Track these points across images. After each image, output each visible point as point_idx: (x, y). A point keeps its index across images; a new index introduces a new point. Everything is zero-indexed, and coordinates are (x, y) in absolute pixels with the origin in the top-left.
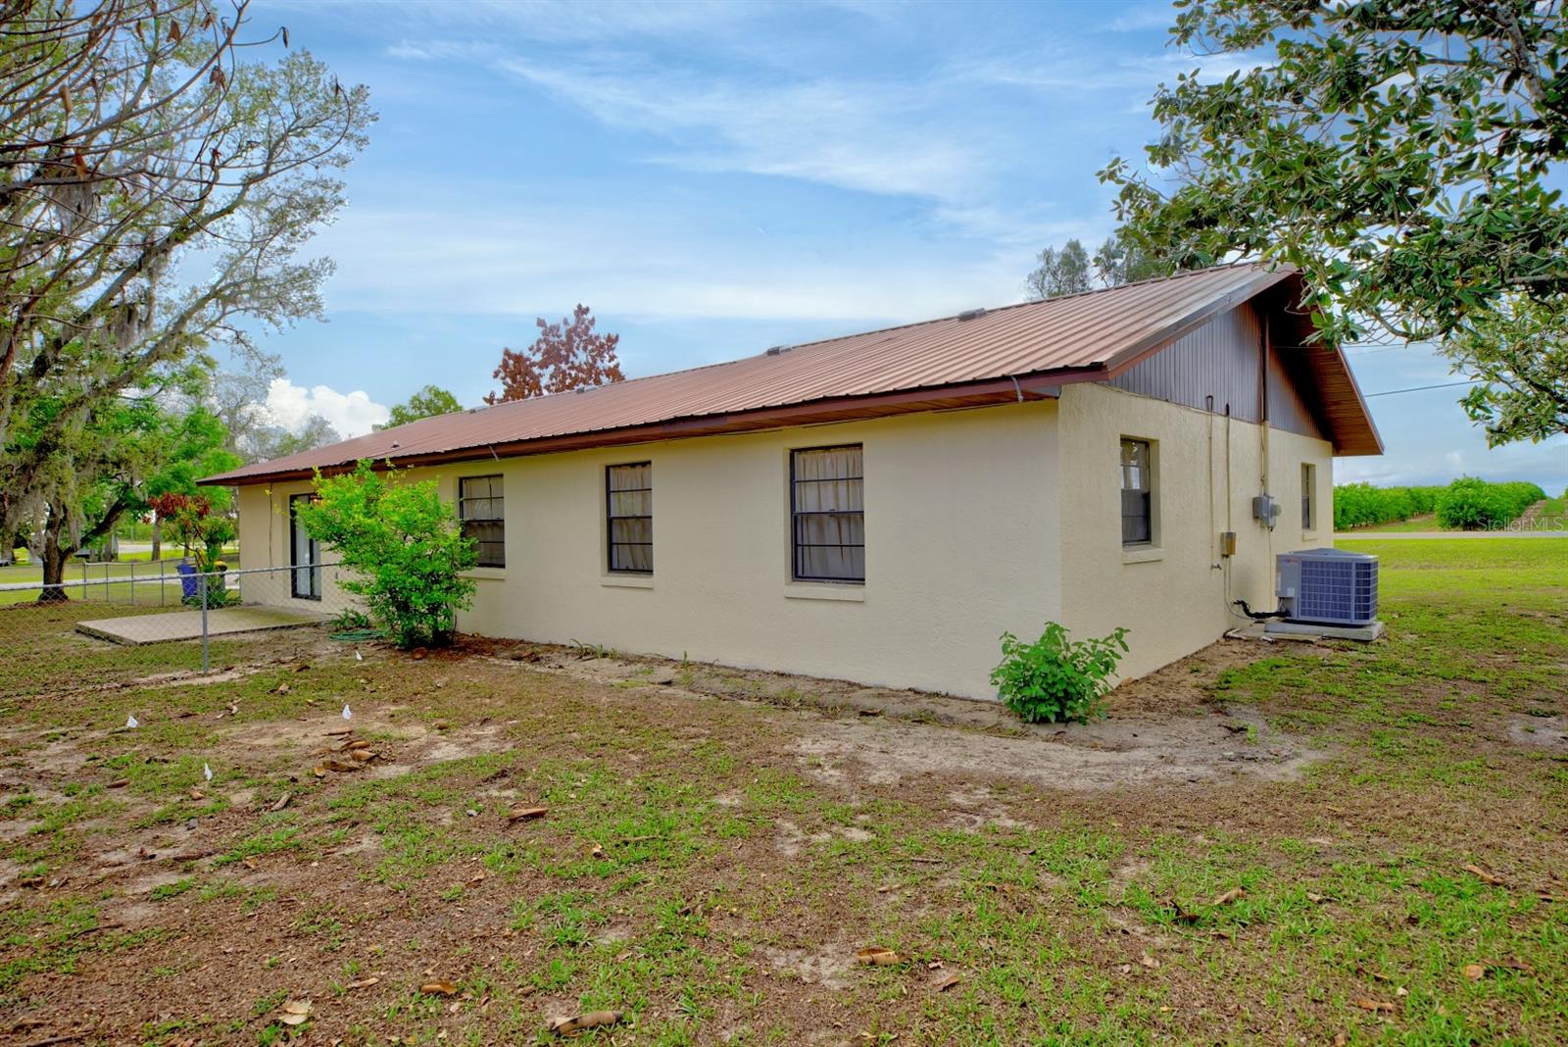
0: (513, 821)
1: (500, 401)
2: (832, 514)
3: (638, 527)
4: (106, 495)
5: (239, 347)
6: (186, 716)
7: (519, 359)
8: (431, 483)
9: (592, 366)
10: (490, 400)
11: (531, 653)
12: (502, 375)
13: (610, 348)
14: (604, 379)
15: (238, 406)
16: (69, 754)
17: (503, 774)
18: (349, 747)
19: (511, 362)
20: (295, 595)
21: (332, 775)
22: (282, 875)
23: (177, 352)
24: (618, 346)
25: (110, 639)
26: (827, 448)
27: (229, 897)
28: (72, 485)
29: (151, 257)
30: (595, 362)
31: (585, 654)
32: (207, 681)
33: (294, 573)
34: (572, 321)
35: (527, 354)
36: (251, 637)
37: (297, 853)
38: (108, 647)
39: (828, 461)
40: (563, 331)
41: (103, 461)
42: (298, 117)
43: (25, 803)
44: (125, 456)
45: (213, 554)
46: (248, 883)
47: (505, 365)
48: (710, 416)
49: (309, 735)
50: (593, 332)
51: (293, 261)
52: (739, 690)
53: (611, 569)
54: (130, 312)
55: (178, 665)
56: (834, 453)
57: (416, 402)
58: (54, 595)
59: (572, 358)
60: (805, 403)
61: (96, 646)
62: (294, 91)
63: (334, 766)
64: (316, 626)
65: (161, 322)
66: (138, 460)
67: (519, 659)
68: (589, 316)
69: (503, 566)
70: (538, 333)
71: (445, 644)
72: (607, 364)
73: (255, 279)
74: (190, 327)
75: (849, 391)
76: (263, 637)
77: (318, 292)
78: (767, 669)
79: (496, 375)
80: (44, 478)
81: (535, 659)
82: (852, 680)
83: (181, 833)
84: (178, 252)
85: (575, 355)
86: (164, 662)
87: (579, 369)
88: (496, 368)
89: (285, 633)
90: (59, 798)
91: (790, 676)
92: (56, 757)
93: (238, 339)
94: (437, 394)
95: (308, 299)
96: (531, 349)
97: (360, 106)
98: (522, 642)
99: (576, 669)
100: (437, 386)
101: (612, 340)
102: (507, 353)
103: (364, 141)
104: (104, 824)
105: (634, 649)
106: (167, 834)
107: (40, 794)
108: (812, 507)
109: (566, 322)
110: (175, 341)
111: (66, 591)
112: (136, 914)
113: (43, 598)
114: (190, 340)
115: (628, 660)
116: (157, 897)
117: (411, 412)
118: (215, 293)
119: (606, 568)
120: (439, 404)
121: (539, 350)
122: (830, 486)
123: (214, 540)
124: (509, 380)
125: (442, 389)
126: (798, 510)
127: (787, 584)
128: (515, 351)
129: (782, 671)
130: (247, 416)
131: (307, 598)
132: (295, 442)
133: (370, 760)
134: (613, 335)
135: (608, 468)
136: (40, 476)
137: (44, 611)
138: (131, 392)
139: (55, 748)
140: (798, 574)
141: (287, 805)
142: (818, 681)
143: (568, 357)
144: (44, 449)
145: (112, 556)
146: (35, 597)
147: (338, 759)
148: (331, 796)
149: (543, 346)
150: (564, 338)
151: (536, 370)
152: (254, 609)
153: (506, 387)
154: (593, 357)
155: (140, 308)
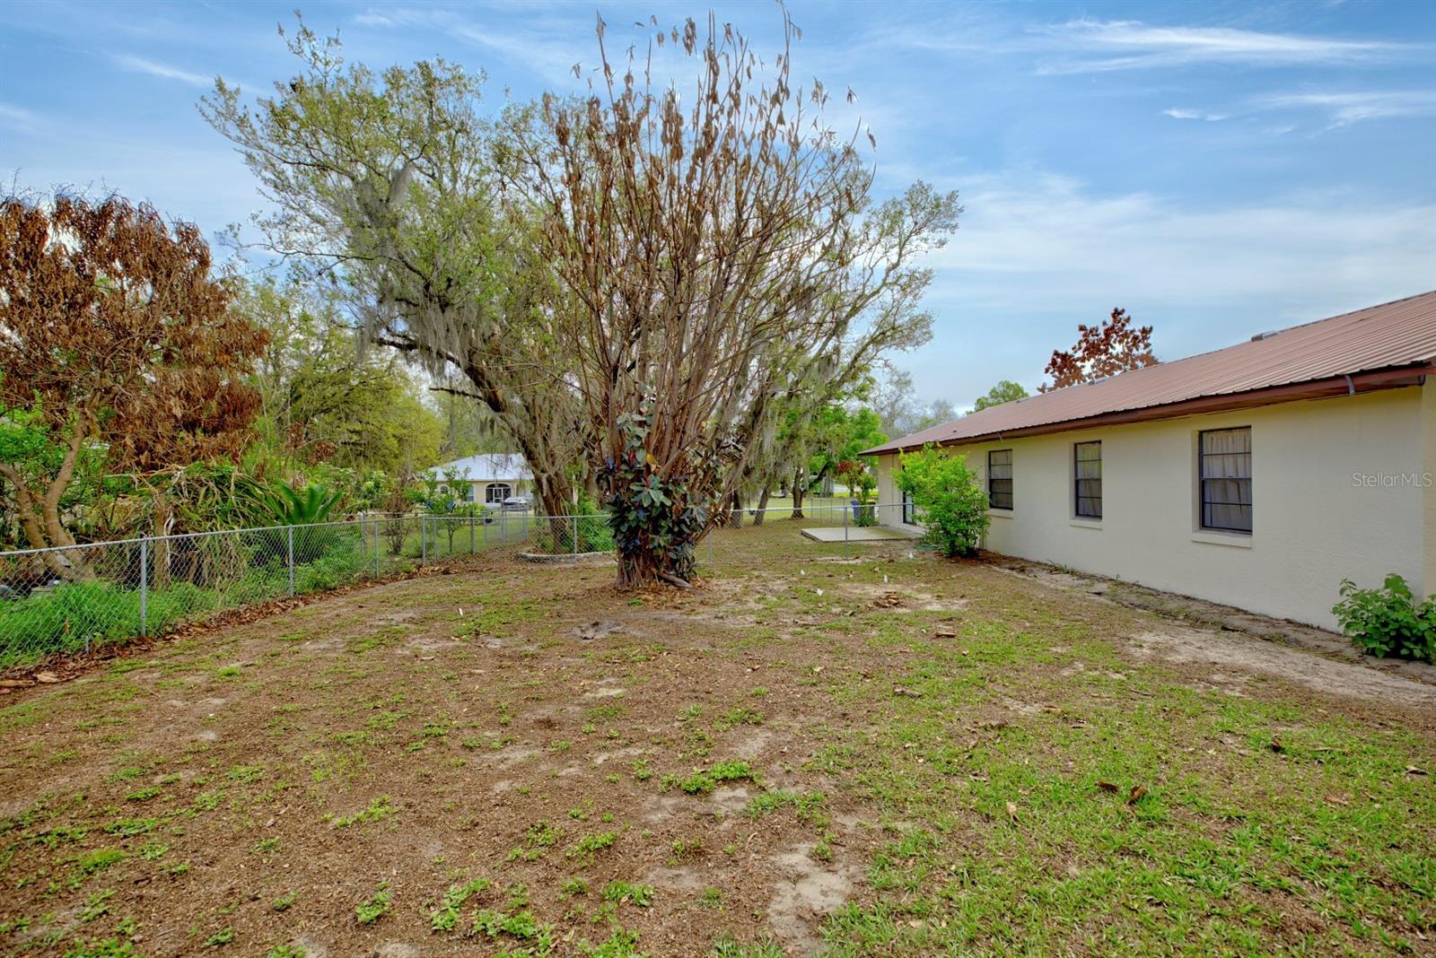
0: (938, 636)
1: (1050, 389)
2: (1232, 480)
3: (1094, 484)
4: (820, 462)
5: (887, 370)
6: (830, 576)
7: (1065, 357)
8: (962, 457)
9: (1127, 355)
10: (1042, 390)
11: (1020, 565)
12: (1051, 370)
13: (1145, 338)
14: (1139, 363)
15: (896, 401)
16: (782, 584)
17: (950, 619)
18: (888, 597)
19: (1059, 360)
20: (905, 521)
21: (875, 607)
22: (837, 636)
23: (854, 377)
24: (1152, 335)
25: (813, 539)
26: (1230, 429)
27: (815, 637)
28: (804, 456)
29: (839, 327)
30: (1131, 351)
31: (1055, 569)
32: (846, 562)
33: (904, 507)
34: (1110, 322)
35: (1070, 352)
36: (872, 543)
37: (846, 630)
38: (811, 542)
39: (1230, 439)
40: (1101, 331)
41: (819, 442)
42: (916, 224)
43: (763, 598)
44: (829, 438)
45: (866, 494)
46: (823, 635)
47: (1054, 363)
48: (1126, 411)
49: (876, 592)
50: (1128, 328)
51: (916, 312)
52: (1146, 604)
53: (1077, 514)
54: (829, 359)
55: (836, 554)
56: (1236, 433)
57: (994, 393)
58: (798, 515)
59: (1111, 350)
60: (1187, 401)
61: (807, 542)
62: (914, 207)
63: (877, 604)
64: (910, 540)
65: (846, 360)
66: (835, 441)
67: (1013, 569)
68: (1125, 316)
69: (1012, 509)
70: (1080, 336)
71: (973, 556)
72: (1142, 351)
73: (893, 328)
74: (861, 362)
75: (1218, 392)
76: (881, 544)
77: (931, 329)
78: (1179, 593)
79: (1047, 371)
80: (792, 453)
81: (1022, 570)
82: (1241, 608)
83: (810, 618)
84: (851, 321)
85: (1112, 347)
86: (830, 551)
87: (1117, 357)
88: (1047, 366)
89: (892, 542)
90: (775, 599)
91: (1194, 599)
92: (779, 585)
93: (886, 365)
94: (1009, 386)
95: (925, 334)
96: (1073, 349)
97: (953, 205)
98: (1022, 559)
99: (1044, 578)
100: (1009, 380)
101: (1146, 332)
102: (1056, 353)
103: (955, 227)
104: (785, 609)
105: (1090, 570)
106: (804, 617)
107: (769, 597)
108: (1218, 475)
109: (1104, 323)
110: (853, 370)
111: (803, 513)
112: (786, 637)
113: (793, 516)
114: (859, 369)
115: (1082, 576)
116: (794, 634)
117: (991, 401)
118: (873, 340)
119: (1074, 513)
120: (1010, 393)
121: (1080, 348)
122: (1231, 458)
123: (866, 487)
124: (1057, 373)
125: (1013, 383)
126: (1206, 476)
127: (1194, 531)
128: (1062, 351)
129: (1188, 594)
130: (901, 406)
131: (910, 523)
132: (928, 422)
133: (895, 604)
134: (1148, 326)
135: (1076, 445)
136: (791, 452)
137: (792, 522)
138: (834, 402)
139: (778, 582)
140: (1204, 524)
141: (851, 615)
142: (1213, 605)
143: (1107, 349)
144: (792, 437)
145: (830, 494)
146: (790, 516)
147: (880, 602)
148: (871, 614)
149: (1084, 345)
150: (1103, 336)
151: (1079, 364)
152: (885, 528)
153: (1054, 379)
154: (1128, 348)
155: (834, 357)
